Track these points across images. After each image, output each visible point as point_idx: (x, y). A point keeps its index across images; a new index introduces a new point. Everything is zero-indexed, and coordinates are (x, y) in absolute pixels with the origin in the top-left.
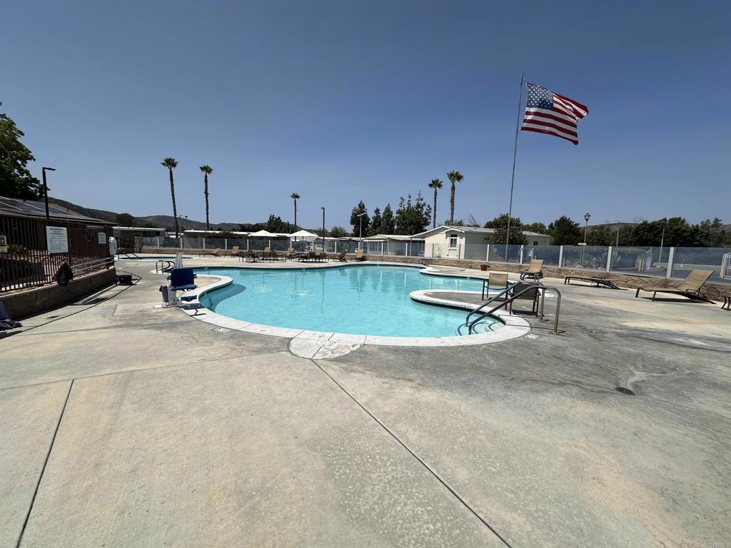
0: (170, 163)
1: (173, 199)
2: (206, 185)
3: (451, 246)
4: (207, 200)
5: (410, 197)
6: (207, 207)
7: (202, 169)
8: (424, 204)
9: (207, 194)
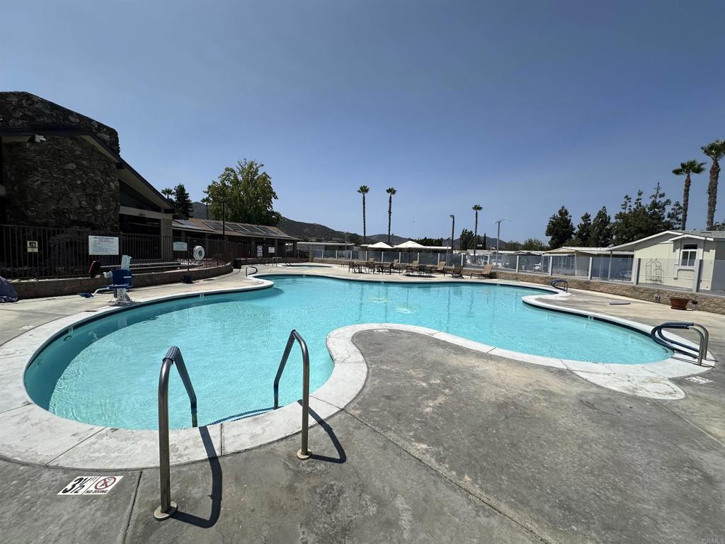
0: (364, 190)
1: (364, 219)
2: (390, 205)
3: (684, 264)
4: (390, 218)
5: (640, 195)
6: (390, 224)
7: (388, 191)
8: (668, 202)
9: (390, 212)
